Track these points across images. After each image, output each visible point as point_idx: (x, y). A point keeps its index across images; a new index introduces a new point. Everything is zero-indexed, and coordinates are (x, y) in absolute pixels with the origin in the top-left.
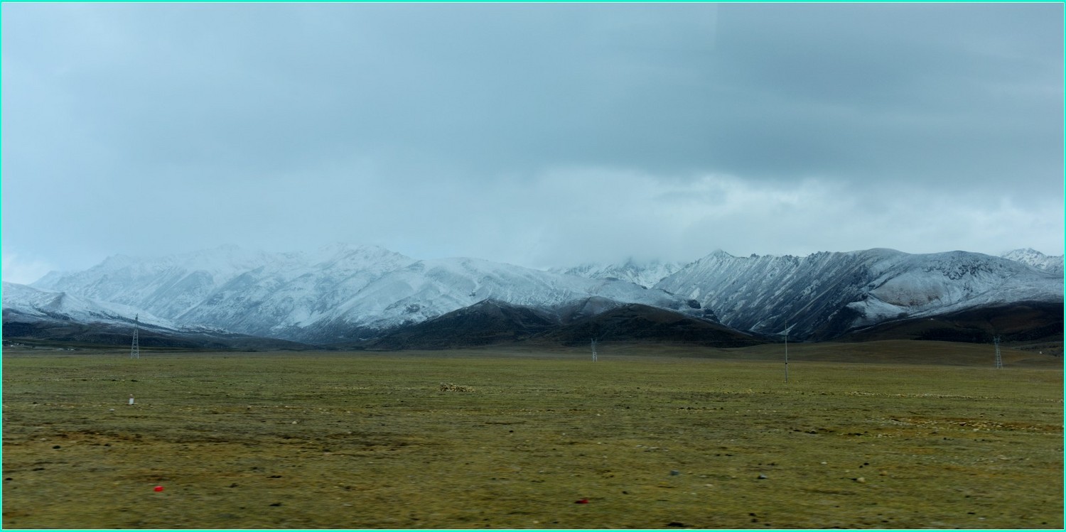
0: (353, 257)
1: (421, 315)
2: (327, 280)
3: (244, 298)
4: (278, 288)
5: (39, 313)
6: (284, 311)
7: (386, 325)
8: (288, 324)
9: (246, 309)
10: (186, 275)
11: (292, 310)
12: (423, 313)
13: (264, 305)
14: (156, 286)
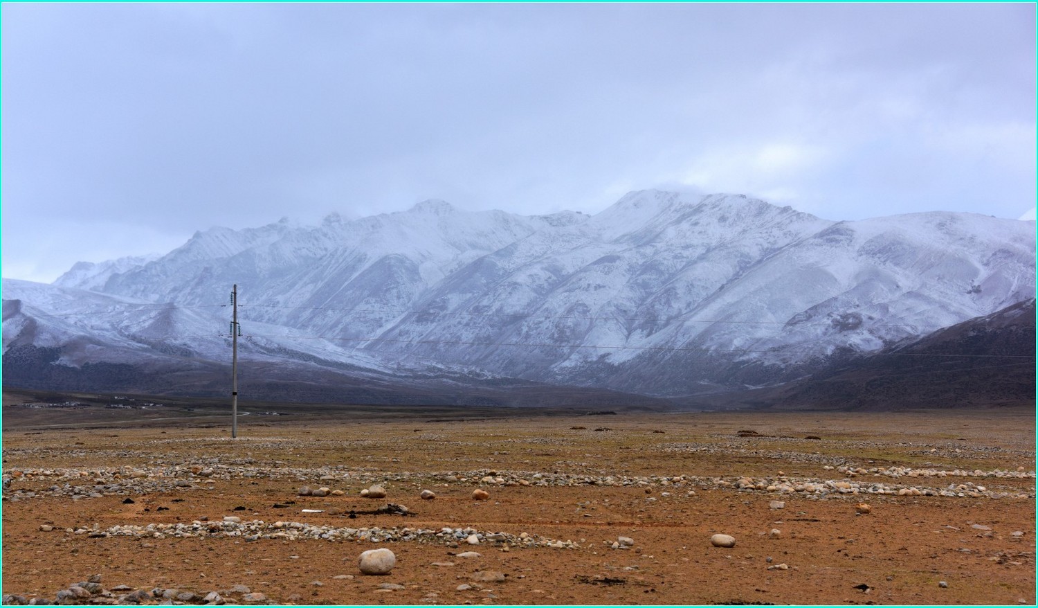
0: (694, 218)
1: (867, 335)
2: (649, 267)
3: (489, 307)
4: (554, 287)
5: (136, 345)
6: (573, 331)
7: (797, 358)
8: (586, 357)
9: (496, 330)
10: (366, 266)
11: (590, 329)
12: (871, 332)
13: (531, 321)
14: (310, 287)
